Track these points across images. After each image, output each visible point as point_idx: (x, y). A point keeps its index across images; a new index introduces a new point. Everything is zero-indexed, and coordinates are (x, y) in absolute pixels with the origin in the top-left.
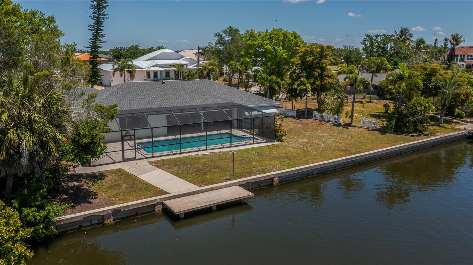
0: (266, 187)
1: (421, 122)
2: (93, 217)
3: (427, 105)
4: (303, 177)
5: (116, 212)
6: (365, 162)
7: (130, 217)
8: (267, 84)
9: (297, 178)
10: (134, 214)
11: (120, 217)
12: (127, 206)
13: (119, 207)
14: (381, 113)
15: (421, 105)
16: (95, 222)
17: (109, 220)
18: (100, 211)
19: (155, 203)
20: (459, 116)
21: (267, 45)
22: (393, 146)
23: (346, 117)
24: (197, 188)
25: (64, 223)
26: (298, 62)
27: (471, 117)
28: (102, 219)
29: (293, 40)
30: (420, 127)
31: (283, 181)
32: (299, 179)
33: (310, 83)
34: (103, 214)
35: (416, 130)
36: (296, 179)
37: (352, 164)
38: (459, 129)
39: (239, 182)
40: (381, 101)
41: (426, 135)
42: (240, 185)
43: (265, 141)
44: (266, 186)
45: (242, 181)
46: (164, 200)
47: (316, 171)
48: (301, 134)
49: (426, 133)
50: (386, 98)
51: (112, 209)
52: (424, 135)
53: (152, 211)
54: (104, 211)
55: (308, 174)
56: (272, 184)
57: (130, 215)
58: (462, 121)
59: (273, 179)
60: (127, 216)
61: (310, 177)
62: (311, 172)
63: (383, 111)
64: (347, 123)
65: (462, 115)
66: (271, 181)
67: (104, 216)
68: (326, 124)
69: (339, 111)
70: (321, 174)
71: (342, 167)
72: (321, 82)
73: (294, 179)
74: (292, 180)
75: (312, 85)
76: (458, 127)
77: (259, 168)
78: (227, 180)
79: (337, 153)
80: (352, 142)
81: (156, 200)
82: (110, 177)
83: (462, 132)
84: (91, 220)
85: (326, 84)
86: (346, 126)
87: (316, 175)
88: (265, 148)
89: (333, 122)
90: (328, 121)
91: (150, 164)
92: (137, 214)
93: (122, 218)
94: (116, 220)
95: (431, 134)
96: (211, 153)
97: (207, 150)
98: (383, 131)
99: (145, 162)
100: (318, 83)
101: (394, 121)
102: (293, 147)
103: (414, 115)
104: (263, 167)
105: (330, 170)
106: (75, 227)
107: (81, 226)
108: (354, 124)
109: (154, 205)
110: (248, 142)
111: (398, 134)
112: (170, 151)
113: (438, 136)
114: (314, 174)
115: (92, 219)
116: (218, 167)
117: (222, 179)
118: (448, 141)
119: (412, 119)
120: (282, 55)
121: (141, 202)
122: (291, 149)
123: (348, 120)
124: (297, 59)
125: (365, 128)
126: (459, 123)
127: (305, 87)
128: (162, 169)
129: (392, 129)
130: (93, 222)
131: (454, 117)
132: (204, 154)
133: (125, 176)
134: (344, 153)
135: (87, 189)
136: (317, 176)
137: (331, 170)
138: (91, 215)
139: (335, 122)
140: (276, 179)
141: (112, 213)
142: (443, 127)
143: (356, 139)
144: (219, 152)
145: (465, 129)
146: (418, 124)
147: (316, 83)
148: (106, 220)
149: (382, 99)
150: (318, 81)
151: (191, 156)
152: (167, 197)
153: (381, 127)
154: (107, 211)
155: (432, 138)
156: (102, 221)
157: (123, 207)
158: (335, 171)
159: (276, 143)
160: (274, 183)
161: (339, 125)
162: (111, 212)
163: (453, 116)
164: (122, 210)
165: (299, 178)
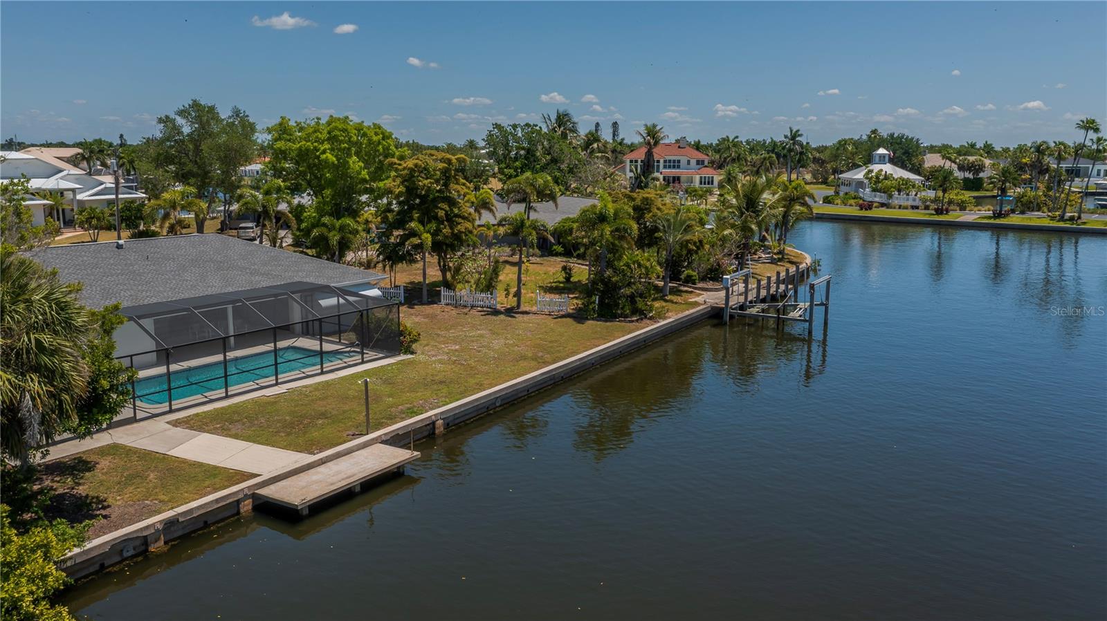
0: (424, 440)
1: (641, 295)
2: (125, 544)
3: (648, 264)
4: (481, 414)
5: (170, 523)
6: (571, 376)
7: (194, 532)
8: (334, 236)
9: (472, 418)
10: (202, 525)
11: (176, 535)
12: (191, 511)
13: (176, 515)
14: (560, 282)
15: (640, 266)
16: (129, 554)
17: (157, 545)
18: (141, 529)
19: (241, 496)
20: (689, 280)
21: (324, 152)
22: (609, 342)
23: (507, 295)
24: (308, 459)
25: (73, 563)
26: (400, 189)
27: (706, 281)
28: (143, 545)
29: (379, 143)
30: (640, 305)
31: (450, 425)
32: (474, 419)
33: (428, 232)
34: (145, 535)
35: (636, 311)
36: (470, 419)
37: (553, 382)
38: (696, 304)
39: (380, 436)
40: (545, 258)
41: (651, 318)
42: (383, 442)
43: (381, 355)
44: (424, 438)
45: (385, 434)
46: (256, 488)
47: (499, 400)
48: (438, 335)
49: (651, 315)
50: (554, 252)
51: (163, 520)
52: (649, 319)
53: (233, 516)
54: (147, 527)
55: (488, 408)
56: (434, 433)
57: (193, 529)
58: (696, 288)
59: (434, 423)
60: (188, 531)
61: (491, 412)
62: (492, 404)
63: (562, 279)
64: (509, 306)
65: (693, 278)
66: (431, 429)
67: (148, 537)
68: (471, 312)
69: (491, 284)
70: (508, 405)
71: (538, 388)
72: (451, 228)
73: (467, 420)
74: (464, 421)
75: (434, 234)
76: (693, 300)
77: (400, 407)
78: (355, 436)
79: (523, 364)
80: (538, 342)
81: (242, 490)
82: (104, 463)
83: (701, 307)
84: (122, 551)
85: (462, 232)
86: (510, 312)
87: (501, 408)
88: (389, 368)
89: (482, 307)
90: (472, 307)
91: (175, 426)
92: (206, 525)
93: (179, 538)
94: (170, 544)
95: (661, 316)
96: (290, 390)
97: (277, 384)
98: (579, 316)
99: (161, 424)
100: (447, 231)
101: (597, 297)
102: (440, 362)
103: (629, 284)
104: (407, 404)
105: (520, 395)
106: (92, 570)
107: (102, 566)
108: (523, 308)
109: (238, 502)
110: (349, 361)
111: (606, 321)
112: (200, 396)
113: (670, 318)
114: (497, 407)
115: (124, 547)
116: (323, 415)
117: (345, 435)
118: (684, 326)
119: (626, 291)
120: (359, 173)
121: (215, 498)
122: (439, 366)
123: (512, 302)
124: (395, 184)
125: (546, 315)
126: (691, 292)
127: (419, 241)
128: (208, 432)
129: (594, 312)
130: (126, 554)
131: (681, 283)
132: (277, 393)
133: (138, 457)
134: (533, 363)
135: (71, 494)
136: (502, 410)
137: (522, 397)
138: (124, 538)
139: (487, 307)
140: (440, 422)
141: (164, 529)
142: (671, 301)
143: (541, 336)
144: (305, 387)
145: (705, 302)
146: (638, 299)
147: (441, 231)
148: (152, 545)
149: (546, 254)
150: (445, 228)
151: (252, 399)
152: (259, 483)
153: (573, 309)
154: (153, 525)
155: (663, 323)
156: (143, 548)
157: (182, 513)
158: (528, 397)
159: (402, 357)
160: (437, 431)
161: (496, 312)
162: (160, 527)
163: (679, 280)
164: (181, 520)
165: (474, 417)
